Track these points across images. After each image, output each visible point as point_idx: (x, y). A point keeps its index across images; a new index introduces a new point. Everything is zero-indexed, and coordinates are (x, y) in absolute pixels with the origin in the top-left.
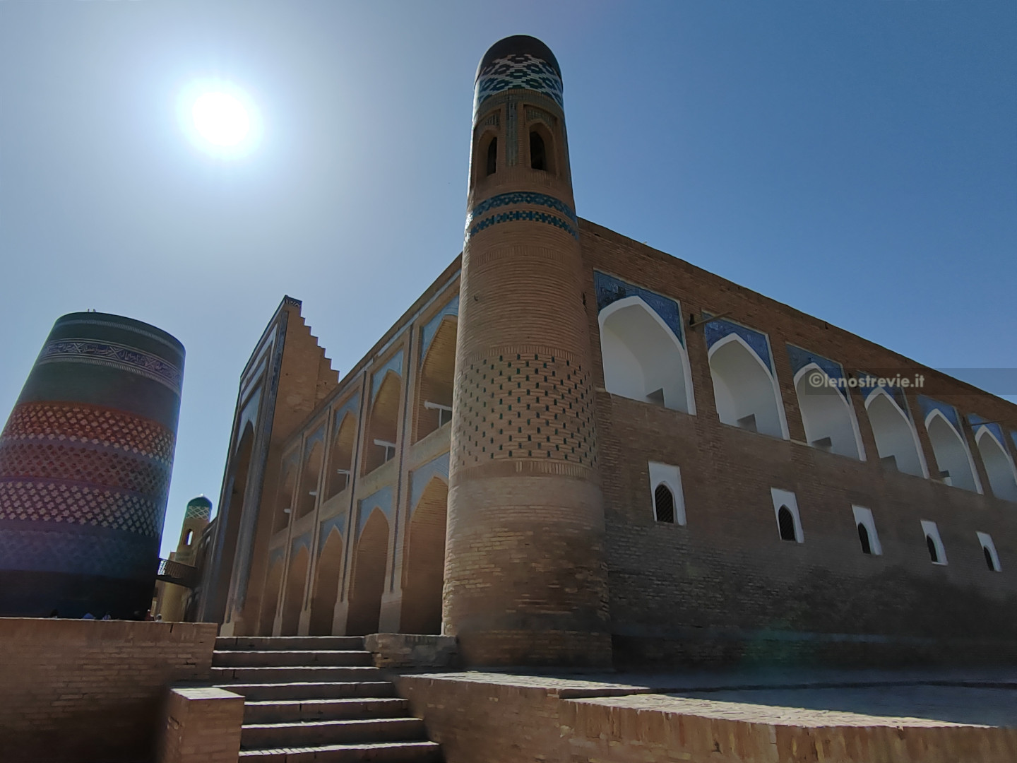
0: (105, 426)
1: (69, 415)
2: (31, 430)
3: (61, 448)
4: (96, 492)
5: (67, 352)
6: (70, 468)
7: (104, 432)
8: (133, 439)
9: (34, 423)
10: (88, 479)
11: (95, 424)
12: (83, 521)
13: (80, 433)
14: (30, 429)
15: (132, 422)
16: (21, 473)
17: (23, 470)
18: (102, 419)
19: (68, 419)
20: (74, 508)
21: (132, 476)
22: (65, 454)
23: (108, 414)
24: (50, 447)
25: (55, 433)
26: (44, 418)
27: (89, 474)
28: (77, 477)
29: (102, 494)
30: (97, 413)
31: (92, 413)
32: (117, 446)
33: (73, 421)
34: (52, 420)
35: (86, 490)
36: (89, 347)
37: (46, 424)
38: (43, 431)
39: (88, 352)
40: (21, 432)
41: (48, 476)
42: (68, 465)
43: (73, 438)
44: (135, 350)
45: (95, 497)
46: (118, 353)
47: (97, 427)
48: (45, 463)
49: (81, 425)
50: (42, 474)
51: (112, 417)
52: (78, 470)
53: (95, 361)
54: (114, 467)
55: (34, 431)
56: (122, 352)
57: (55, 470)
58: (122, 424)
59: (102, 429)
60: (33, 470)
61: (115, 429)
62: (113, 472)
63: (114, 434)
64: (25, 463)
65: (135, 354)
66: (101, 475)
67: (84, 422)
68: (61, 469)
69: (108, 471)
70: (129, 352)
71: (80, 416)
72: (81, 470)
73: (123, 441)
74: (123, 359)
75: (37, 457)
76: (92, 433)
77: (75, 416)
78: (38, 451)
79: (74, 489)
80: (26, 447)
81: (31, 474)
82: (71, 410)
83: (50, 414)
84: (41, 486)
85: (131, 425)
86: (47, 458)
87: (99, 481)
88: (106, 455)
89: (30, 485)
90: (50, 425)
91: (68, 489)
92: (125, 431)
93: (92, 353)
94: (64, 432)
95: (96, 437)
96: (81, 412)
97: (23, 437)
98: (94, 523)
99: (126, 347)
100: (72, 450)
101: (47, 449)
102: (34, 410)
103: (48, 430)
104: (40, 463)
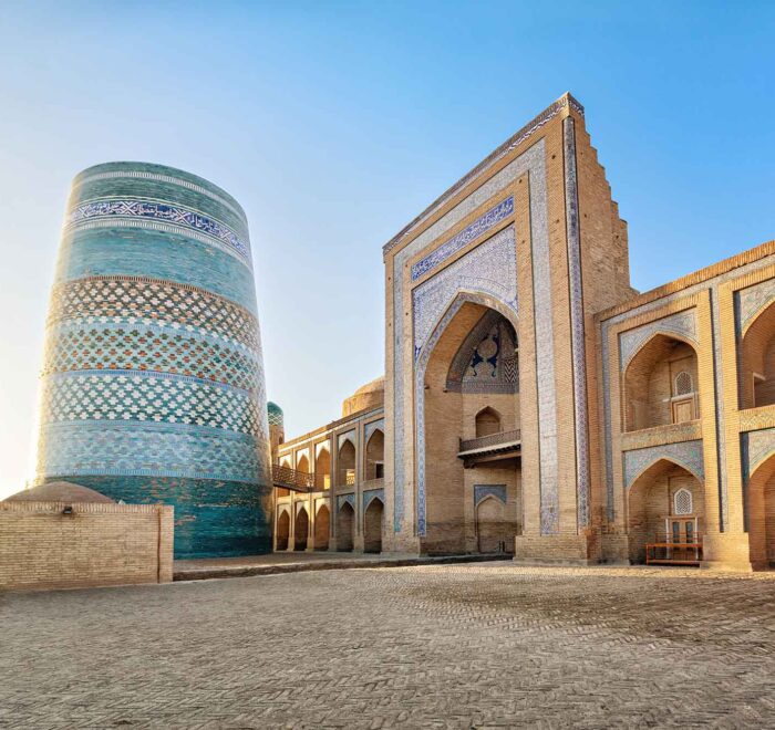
0: (196, 310)
1: (147, 293)
2: (98, 312)
3: (150, 334)
4: (206, 388)
5: (114, 213)
6: (169, 360)
7: (197, 317)
8: (230, 328)
9: (102, 303)
10: (194, 373)
11: (183, 307)
12: (200, 422)
13: (168, 316)
14: (98, 310)
15: (223, 307)
16: (106, 365)
17: (106, 360)
18: (190, 301)
19: (148, 299)
20: (187, 407)
22: (157, 341)
23: (195, 295)
24: (135, 333)
25: (135, 316)
26: (113, 298)
27: (193, 367)
28: (181, 371)
29: (212, 391)
30: (182, 293)
31: (176, 292)
33: (155, 301)
34: (126, 299)
35: (194, 386)
36: (146, 208)
37: (119, 304)
38: (118, 313)
39: (146, 214)
40: (85, 315)
41: (143, 368)
42: (165, 356)
43: (161, 323)
44: (205, 215)
45: (207, 395)
46: (186, 217)
47: (187, 310)
48: (135, 353)
49: (166, 307)
50: (135, 366)
51: (201, 299)
52: (179, 363)
53: (157, 226)
54: (219, 361)
55: (105, 314)
56: (191, 216)
57: (150, 361)
58: (214, 309)
59: (193, 313)
60: (121, 360)
61: (209, 314)
62: (218, 366)
63: (208, 319)
64: (106, 352)
65: (207, 221)
66: (207, 370)
67: (169, 304)
68: (158, 361)
69: (212, 364)
70: (199, 218)
72: (183, 362)
73: (219, 329)
74: (194, 225)
75: (120, 345)
76: (182, 318)
77: (155, 295)
78: (120, 339)
79: (181, 385)
80: (100, 333)
81: (121, 365)
82: (147, 288)
83: (119, 291)
84: (137, 380)
85: (223, 311)
86: (135, 347)
87: (206, 376)
88: (205, 344)
89: (122, 379)
90: (125, 306)
91: (174, 385)
92: (220, 318)
93: (152, 215)
94: (147, 315)
95: (189, 323)
96: (162, 290)
97: (91, 320)
98: (213, 424)
99: (196, 211)
100: (165, 337)
101: (131, 336)
102: (94, 286)
103: (125, 313)
104: (128, 353)
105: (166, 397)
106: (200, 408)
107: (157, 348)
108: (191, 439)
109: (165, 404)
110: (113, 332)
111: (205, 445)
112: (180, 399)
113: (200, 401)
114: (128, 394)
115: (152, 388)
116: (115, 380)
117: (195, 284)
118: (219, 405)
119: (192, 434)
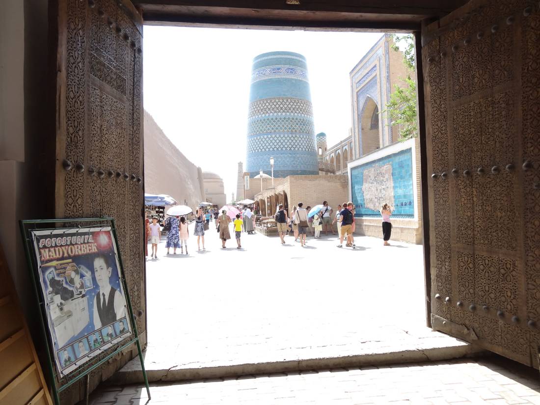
0: (290, 106)
3: (276, 119)
7: (290, 109)
8: (301, 110)
9: (263, 109)
10: (290, 131)
11: (286, 106)
12: (292, 149)
14: (262, 112)
15: (298, 102)
16: (265, 132)
18: (288, 103)
20: (288, 144)
21: (304, 127)
22: (278, 121)
23: (289, 101)
24: (272, 119)
25: (272, 113)
26: (265, 107)
27: (290, 128)
28: (286, 131)
29: (296, 137)
30: (285, 101)
31: (283, 101)
32: (296, 114)
34: (269, 107)
35: (290, 136)
36: (274, 70)
38: (267, 112)
40: (258, 114)
41: (275, 132)
42: (281, 126)
43: (280, 114)
44: (291, 67)
45: (294, 138)
46: (285, 70)
48: (272, 126)
50: (273, 131)
51: (291, 101)
52: (285, 128)
53: (277, 77)
54: (297, 124)
55: (264, 113)
56: (287, 69)
57: (277, 129)
58: (295, 104)
60: (269, 129)
61: (294, 107)
62: (298, 126)
63: (294, 109)
64: (264, 127)
65: (292, 69)
66: (294, 129)
67: (281, 106)
68: (279, 128)
69: (295, 126)
70: (289, 69)
71: (279, 103)
73: (297, 112)
74: (288, 72)
75: (268, 124)
76: (286, 110)
77: (277, 104)
78: (268, 122)
79: (286, 136)
80: (263, 120)
81: (268, 131)
82: (275, 101)
84: (274, 136)
85: (298, 104)
86: (272, 124)
87: (294, 131)
89: (269, 136)
90: (269, 109)
91: (284, 136)
92: (297, 107)
93: (275, 72)
94: (275, 112)
95: (288, 112)
96: (279, 101)
97: (260, 116)
98: (296, 149)
99: (288, 66)
100: (281, 119)
102: (260, 103)
103: (269, 112)
104: (270, 127)
105: (282, 141)
106: (292, 144)
107: (279, 123)
108: (290, 156)
109: (282, 144)
110: (266, 119)
111: (294, 157)
112: (286, 141)
113: (292, 141)
114: (271, 141)
115: (278, 138)
116: (267, 137)
117: (289, 96)
118: (298, 141)
119: (290, 154)
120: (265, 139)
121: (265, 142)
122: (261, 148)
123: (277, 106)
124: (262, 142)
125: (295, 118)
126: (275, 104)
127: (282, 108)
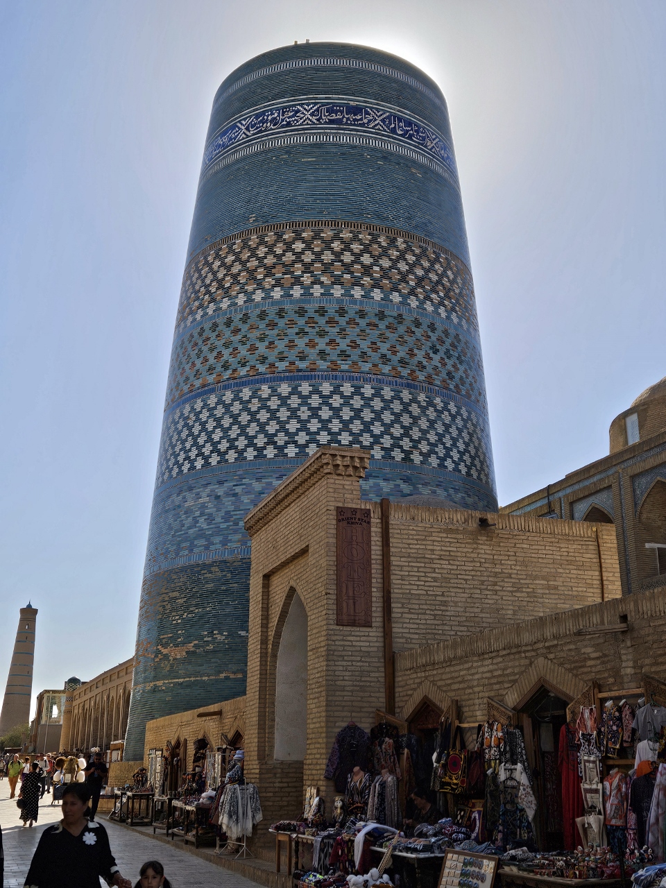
0: (403, 267)
2: (270, 281)
3: (342, 312)
5: (289, 124)
6: (369, 352)
7: (404, 279)
9: (274, 267)
10: (405, 372)
11: (386, 263)
13: (367, 281)
15: (437, 260)
16: (282, 366)
17: (282, 359)
18: (394, 253)
19: (338, 255)
20: (397, 431)
22: (351, 322)
23: (401, 244)
24: (322, 311)
25: (321, 283)
26: (289, 257)
27: (403, 363)
28: (386, 369)
29: (430, 403)
30: (382, 241)
31: (374, 240)
32: (429, 307)
34: (308, 257)
35: (406, 395)
36: (330, 111)
37: (298, 266)
38: (297, 281)
39: (331, 122)
40: (250, 288)
41: (334, 368)
42: (365, 345)
43: (357, 293)
44: (407, 114)
45: (424, 409)
46: (383, 121)
47: (390, 268)
48: (322, 344)
49: (363, 266)
50: (323, 365)
51: (409, 249)
52: (384, 356)
53: (346, 138)
55: (278, 283)
56: (389, 118)
57: (344, 355)
58: (426, 264)
59: (400, 273)
60: (302, 357)
61: (420, 272)
62: (436, 358)
63: (420, 281)
64: (281, 345)
65: (409, 123)
66: (422, 367)
67: (366, 259)
68: (354, 355)
69: (428, 357)
70: (400, 120)
71: (356, 247)
72: (388, 354)
73: (433, 296)
75: (302, 333)
76: (385, 281)
77: (347, 248)
78: (301, 322)
80: (272, 315)
81: (303, 365)
82: (336, 237)
83: (299, 246)
84: (326, 388)
85: (437, 267)
86: (322, 334)
87: (421, 376)
88: (418, 324)
89: (305, 388)
90: (307, 268)
91: (377, 394)
92: (434, 278)
93: (339, 122)
94: (338, 281)
95: (395, 289)
96: (355, 238)
97: (258, 296)
100: (362, 314)
101: (316, 316)
102: (262, 242)
103: (307, 279)
104: (312, 344)
105: (367, 415)
106: (416, 433)
107: (352, 332)
114: (315, 412)
115: (347, 400)
116: (295, 391)
117: (400, 224)
118: (440, 428)
120: (284, 401)
121: (283, 414)
122: (261, 441)
123: (347, 257)
124: (263, 416)
125: (425, 322)
126: (336, 245)
127: (367, 270)
